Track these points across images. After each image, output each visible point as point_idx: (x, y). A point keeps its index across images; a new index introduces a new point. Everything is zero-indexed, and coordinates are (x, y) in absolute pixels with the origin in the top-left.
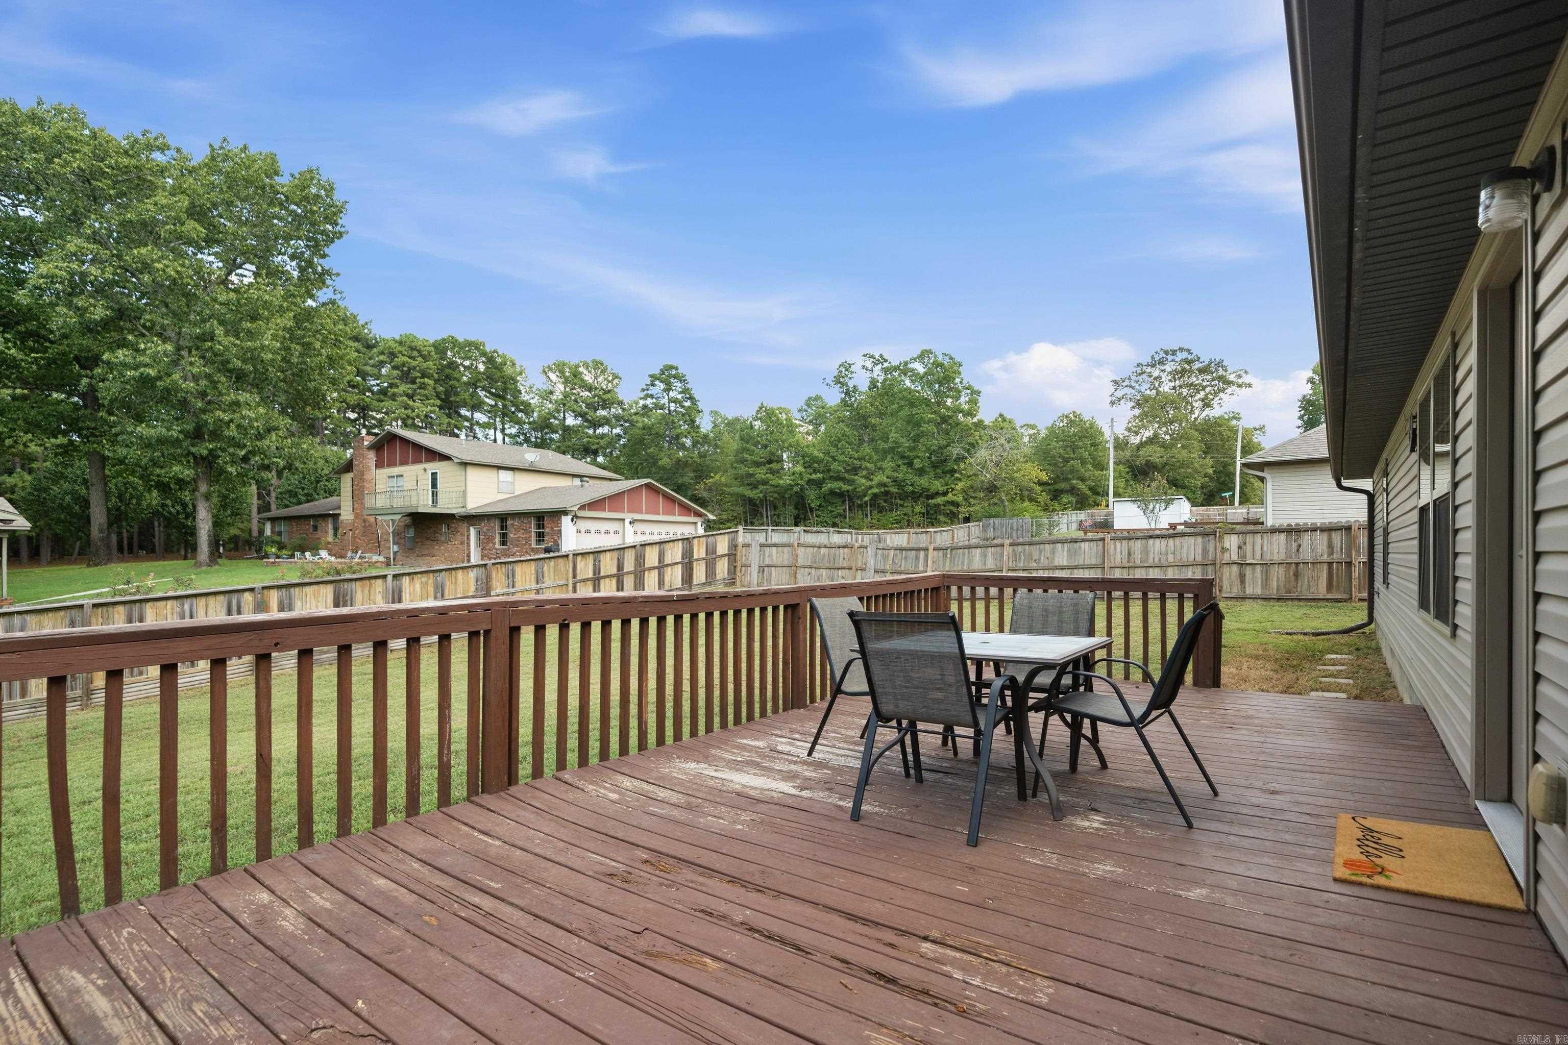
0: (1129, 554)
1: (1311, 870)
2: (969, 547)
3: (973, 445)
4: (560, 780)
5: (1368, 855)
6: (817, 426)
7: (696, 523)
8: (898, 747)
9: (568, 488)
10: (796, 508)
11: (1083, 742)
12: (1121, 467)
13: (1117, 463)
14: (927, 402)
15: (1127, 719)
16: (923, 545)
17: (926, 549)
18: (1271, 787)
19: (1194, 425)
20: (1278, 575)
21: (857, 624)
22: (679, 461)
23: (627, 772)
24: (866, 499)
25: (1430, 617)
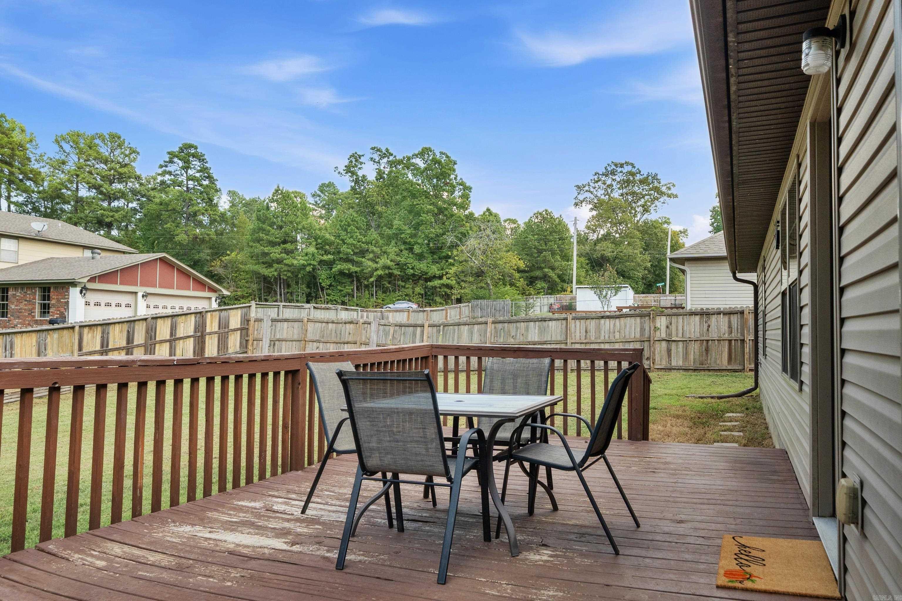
0: (586, 332)
1: (702, 581)
2: (459, 325)
3: (464, 235)
4: (43, 551)
5: (741, 565)
6: (329, 211)
7: (210, 298)
8: (382, 500)
9: (79, 260)
10: (308, 287)
11: (539, 488)
12: (582, 259)
13: (579, 255)
14: (426, 194)
15: (570, 464)
16: (419, 322)
17: (422, 326)
18: (678, 518)
19: (637, 227)
20: (695, 349)
21: (345, 383)
22: (196, 237)
23: (118, 539)
24: (372, 280)
25: (787, 377)
